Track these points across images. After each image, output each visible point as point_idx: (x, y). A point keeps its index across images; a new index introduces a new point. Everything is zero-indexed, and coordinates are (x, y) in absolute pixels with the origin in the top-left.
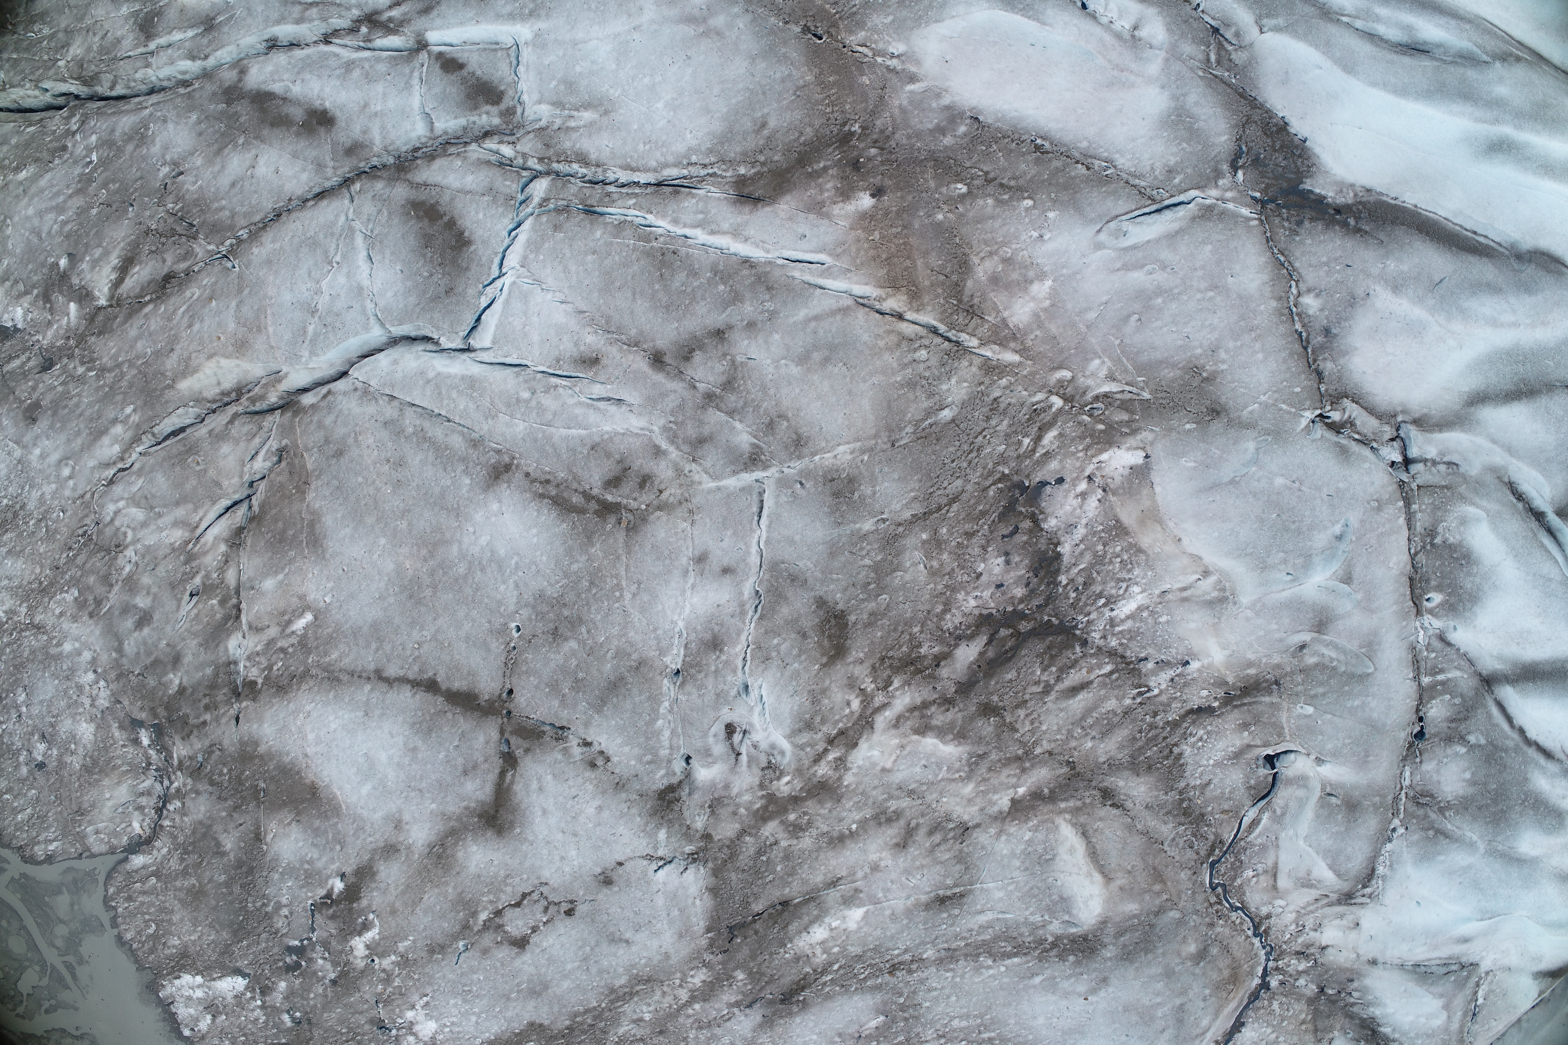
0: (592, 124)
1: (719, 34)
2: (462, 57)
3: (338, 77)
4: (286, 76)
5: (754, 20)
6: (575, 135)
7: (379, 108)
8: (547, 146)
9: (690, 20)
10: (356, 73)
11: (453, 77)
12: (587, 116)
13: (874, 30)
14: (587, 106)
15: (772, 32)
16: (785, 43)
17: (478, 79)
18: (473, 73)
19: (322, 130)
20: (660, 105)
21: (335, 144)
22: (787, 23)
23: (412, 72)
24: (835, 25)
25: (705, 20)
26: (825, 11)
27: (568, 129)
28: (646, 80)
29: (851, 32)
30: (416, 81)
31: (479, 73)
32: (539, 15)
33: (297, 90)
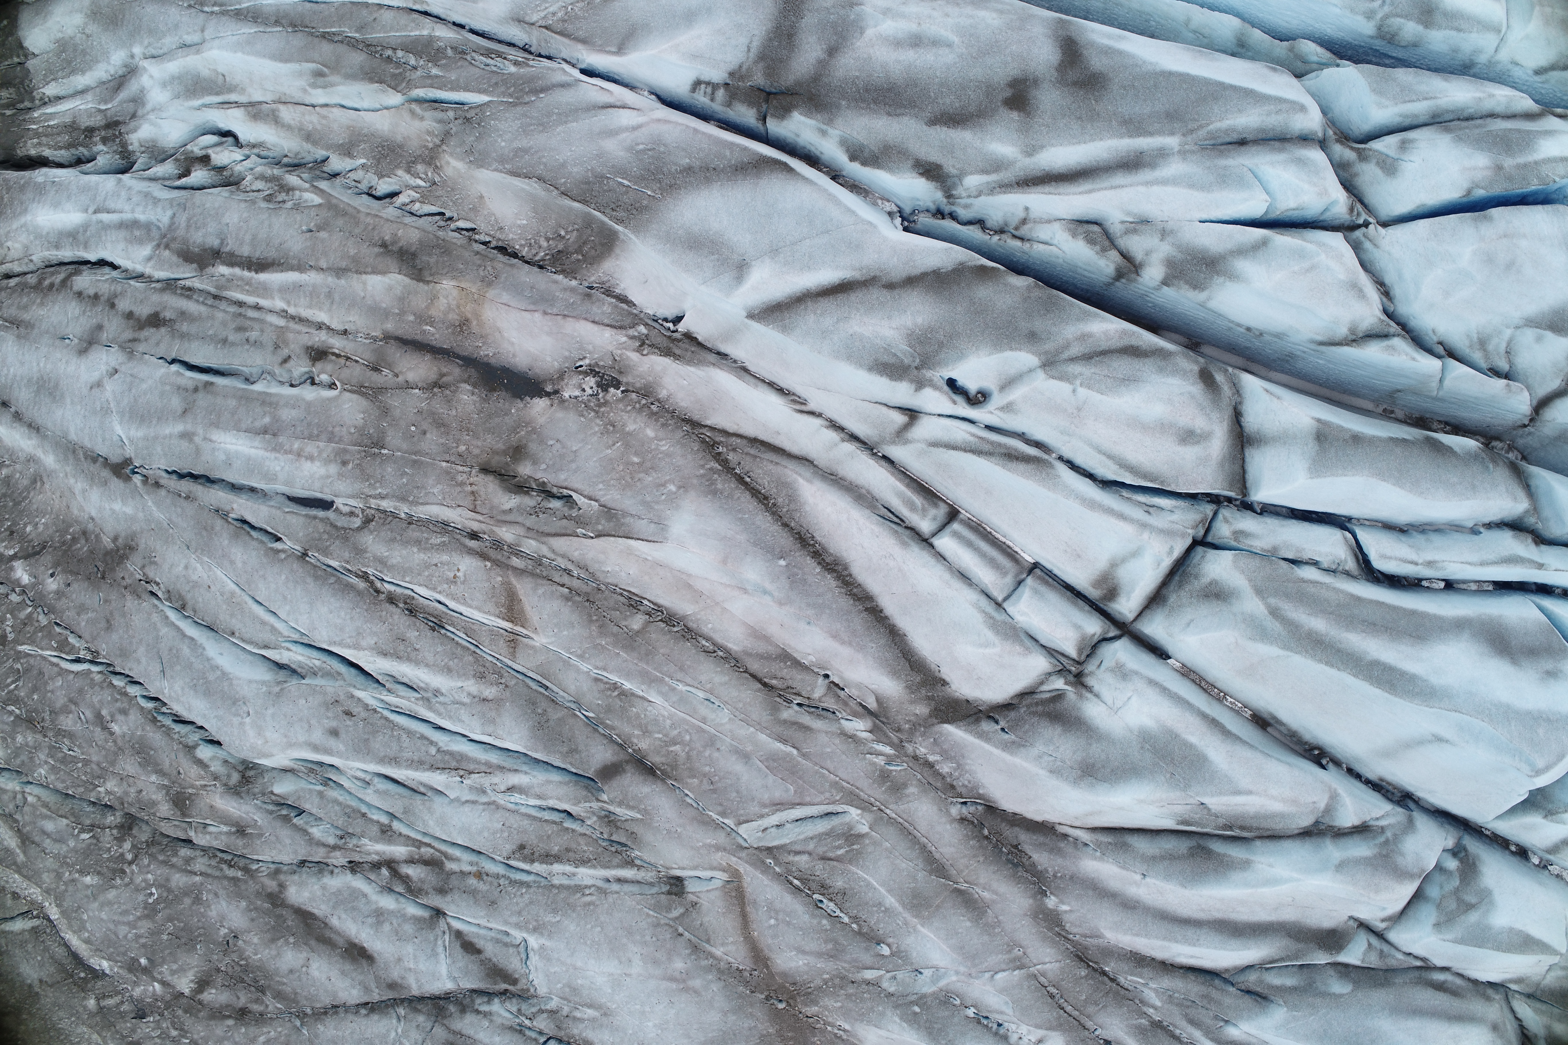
0: (593, 1020)
1: (695, 992)
2: (480, 943)
3: (371, 926)
4: (323, 907)
5: (725, 986)
6: (581, 1026)
7: (412, 966)
8: (559, 1028)
9: (672, 979)
10: (387, 927)
11: (473, 957)
12: (590, 1013)
13: (826, 1008)
14: (590, 1006)
15: (741, 996)
16: (752, 1005)
17: (494, 965)
18: (490, 960)
19: (364, 962)
20: (650, 1024)
21: (377, 979)
22: (752, 992)
23: (436, 940)
24: (793, 998)
25: (684, 981)
26: (784, 987)
27: (575, 1018)
28: (638, 1007)
29: (806, 1005)
30: (440, 949)
31: (494, 960)
32: (542, 934)
33: (334, 922)
